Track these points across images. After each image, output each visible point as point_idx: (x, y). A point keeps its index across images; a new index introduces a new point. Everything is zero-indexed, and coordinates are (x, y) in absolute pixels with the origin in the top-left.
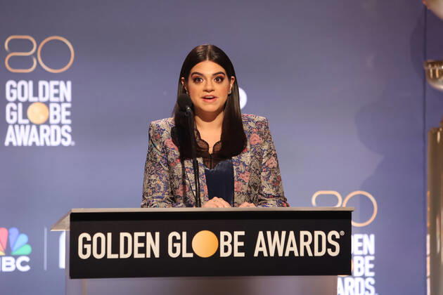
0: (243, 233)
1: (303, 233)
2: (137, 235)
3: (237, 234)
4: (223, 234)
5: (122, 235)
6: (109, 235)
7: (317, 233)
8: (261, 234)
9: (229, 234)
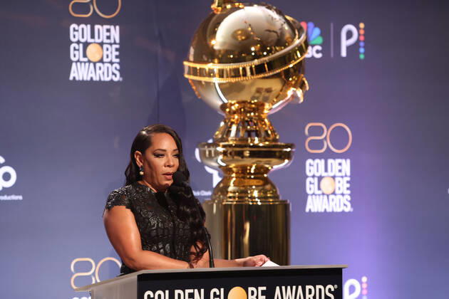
0: (264, 288)
1: (308, 287)
2: (187, 291)
3: (261, 289)
4: (250, 289)
5: (177, 292)
6: (167, 292)
7: (318, 287)
8: (278, 288)
9: (254, 289)
